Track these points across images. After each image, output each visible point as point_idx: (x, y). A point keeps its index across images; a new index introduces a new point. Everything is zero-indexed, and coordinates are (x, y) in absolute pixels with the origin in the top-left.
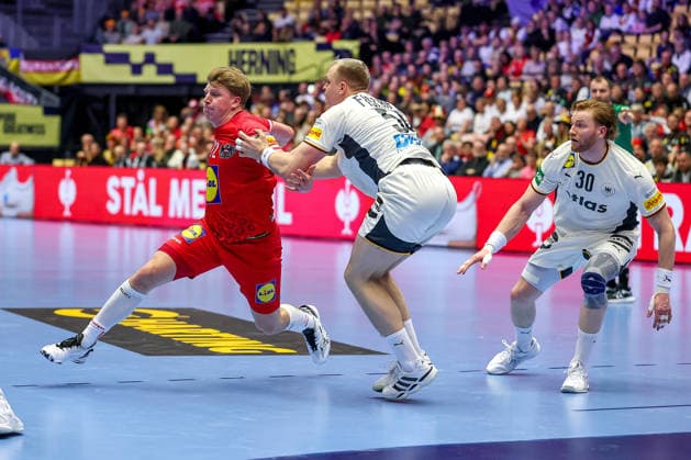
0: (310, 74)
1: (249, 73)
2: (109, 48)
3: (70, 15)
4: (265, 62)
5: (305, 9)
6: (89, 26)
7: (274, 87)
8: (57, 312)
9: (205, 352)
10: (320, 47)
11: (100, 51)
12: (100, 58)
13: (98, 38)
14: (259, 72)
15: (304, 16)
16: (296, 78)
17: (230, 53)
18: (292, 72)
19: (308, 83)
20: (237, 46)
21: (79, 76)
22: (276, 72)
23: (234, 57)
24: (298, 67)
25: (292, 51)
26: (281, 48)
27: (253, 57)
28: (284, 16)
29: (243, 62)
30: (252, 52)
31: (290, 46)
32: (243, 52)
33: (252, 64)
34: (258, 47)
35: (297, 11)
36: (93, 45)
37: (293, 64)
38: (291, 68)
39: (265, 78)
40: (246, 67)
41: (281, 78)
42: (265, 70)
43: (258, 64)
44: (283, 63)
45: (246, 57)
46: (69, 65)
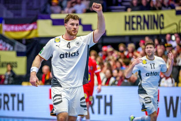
0: (173, 29)
1: (137, 28)
2: (54, 16)
4: (146, 22)
6: (43, 4)
7: (151, 36)
10: (178, 13)
11: (49, 18)
12: (49, 22)
13: (48, 10)
14: (142, 28)
16: (163, 31)
17: (126, 17)
18: (162, 28)
19: (171, 34)
20: (130, 13)
21: (36, 33)
23: (128, 20)
24: (165, 25)
25: (162, 15)
26: (155, 14)
27: (139, 20)
29: (133, 23)
30: (139, 16)
31: (160, 13)
32: (133, 17)
33: (138, 23)
34: (141, 13)
36: (45, 15)
37: (163, 23)
38: (162, 25)
39: (146, 32)
40: (135, 26)
41: (156, 31)
42: (146, 27)
43: (142, 24)
44: (157, 22)
45: (135, 20)
46: (31, 27)
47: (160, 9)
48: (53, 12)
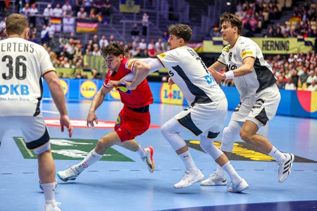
0: (295, 51)
1: (270, 49)
2: (215, 39)
3: (200, 26)
4: (277, 46)
5: (294, 25)
6: (207, 30)
7: (281, 55)
8: (191, 142)
9: (248, 159)
10: (299, 40)
11: (211, 40)
12: (211, 42)
13: (211, 35)
14: (274, 49)
15: (293, 28)
16: (289, 52)
17: (263, 42)
18: (288, 50)
19: (294, 54)
20: (266, 39)
21: (202, 49)
22: (281, 50)
23: (264, 43)
24: (290, 48)
25: (288, 41)
26: (283, 40)
27: (272, 44)
28: (286, 27)
29: (268, 45)
30: (272, 41)
31: (287, 39)
32: (268, 41)
33: (272, 46)
34: (274, 39)
35: (290, 26)
36: (209, 37)
37: (288, 47)
38: (287, 48)
39: (277, 52)
40: (269, 48)
41: (283, 52)
42: (277, 49)
43: (274, 46)
44: (284, 46)
45: (269, 43)
46: (199, 45)
47: (287, 37)
48: (215, 36)
